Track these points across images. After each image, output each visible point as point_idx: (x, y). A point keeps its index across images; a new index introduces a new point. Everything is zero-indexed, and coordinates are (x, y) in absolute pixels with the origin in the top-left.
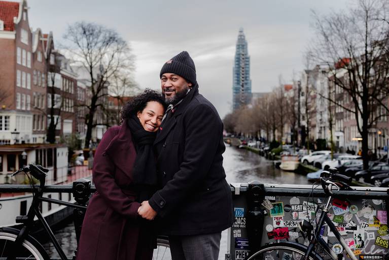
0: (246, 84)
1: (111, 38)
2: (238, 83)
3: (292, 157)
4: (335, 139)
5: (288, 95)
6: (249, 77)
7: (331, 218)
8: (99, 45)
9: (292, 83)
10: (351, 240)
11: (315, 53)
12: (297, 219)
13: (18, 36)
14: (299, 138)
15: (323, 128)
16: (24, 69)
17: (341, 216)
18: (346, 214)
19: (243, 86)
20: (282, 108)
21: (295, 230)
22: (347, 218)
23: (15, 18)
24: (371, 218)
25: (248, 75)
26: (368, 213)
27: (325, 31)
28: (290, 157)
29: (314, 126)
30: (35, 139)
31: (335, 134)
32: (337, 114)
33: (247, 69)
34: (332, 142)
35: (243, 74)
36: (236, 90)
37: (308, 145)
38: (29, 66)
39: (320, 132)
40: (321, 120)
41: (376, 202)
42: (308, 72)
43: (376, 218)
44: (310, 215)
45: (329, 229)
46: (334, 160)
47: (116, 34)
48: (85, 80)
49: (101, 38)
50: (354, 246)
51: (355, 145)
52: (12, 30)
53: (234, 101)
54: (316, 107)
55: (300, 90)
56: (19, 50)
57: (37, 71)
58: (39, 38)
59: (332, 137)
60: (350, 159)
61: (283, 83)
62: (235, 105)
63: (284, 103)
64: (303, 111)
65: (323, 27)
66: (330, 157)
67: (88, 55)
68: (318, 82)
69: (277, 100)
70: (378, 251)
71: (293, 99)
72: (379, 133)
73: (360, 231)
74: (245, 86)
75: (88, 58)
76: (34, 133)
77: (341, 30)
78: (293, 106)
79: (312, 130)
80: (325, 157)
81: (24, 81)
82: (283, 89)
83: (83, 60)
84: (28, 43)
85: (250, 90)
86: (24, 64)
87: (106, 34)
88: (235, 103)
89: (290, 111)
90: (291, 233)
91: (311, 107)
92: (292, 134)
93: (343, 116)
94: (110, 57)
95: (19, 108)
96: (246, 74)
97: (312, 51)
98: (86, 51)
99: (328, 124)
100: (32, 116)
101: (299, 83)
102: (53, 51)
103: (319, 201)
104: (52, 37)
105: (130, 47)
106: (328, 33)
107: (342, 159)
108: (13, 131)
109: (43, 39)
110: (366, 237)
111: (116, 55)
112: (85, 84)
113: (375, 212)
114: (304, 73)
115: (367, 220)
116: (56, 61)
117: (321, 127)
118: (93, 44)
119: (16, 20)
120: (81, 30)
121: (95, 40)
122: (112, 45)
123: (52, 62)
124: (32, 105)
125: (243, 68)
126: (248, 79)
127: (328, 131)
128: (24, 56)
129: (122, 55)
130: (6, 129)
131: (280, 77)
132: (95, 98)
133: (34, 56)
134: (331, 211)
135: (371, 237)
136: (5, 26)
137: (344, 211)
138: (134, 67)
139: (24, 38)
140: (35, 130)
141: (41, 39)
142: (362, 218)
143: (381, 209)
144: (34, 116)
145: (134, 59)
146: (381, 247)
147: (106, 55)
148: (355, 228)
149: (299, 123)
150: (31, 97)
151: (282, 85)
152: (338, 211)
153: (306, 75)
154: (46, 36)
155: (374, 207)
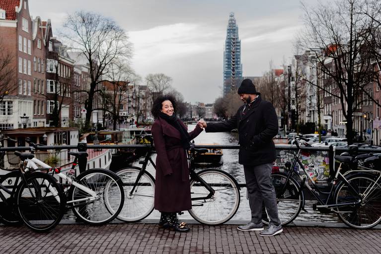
0: (237, 68)
1: (109, 26)
2: (229, 68)
3: (282, 140)
4: (323, 123)
5: (278, 79)
6: (240, 61)
7: (301, 161)
8: (98, 33)
9: (282, 68)
10: (311, 173)
11: (303, 43)
12: (284, 162)
13: (19, 25)
14: (290, 122)
15: (312, 112)
16: (25, 56)
17: (306, 161)
18: (309, 159)
19: (233, 70)
20: (272, 92)
21: (282, 168)
22: (309, 162)
23: (16, 7)
24: (322, 161)
25: (239, 60)
26: (320, 159)
27: (313, 22)
28: (280, 140)
29: (304, 110)
30: (35, 123)
31: (323, 118)
32: (325, 99)
33: (238, 53)
34: (319, 125)
35: (234, 58)
36: (227, 74)
37: (298, 128)
38: (30, 53)
39: (309, 116)
40: (310, 104)
41: (324, 153)
42: (297, 57)
43: (324, 161)
44: (290, 160)
45: (300, 166)
46: (322, 142)
47: (114, 22)
48: (81, 66)
49: (99, 26)
50: (313, 176)
51: (342, 129)
52: (14, 19)
53: (224, 86)
54: (306, 92)
55: (290, 75)
56: (20, 38)
57: (36, 57)
58: (38, 26)
59: (320, 120)
60: (336, 141)
61: (274, 68)
62: (226, 89)
63: (275, 88)
64: (293, 95)
65: (312, 18)
66: (318, 139)
67: (88, 43)
68: (308, 68)
69: (268, 84)
70: (325, 178)
71: (283, 84)
72: (365, 116)
73: (316, 168)
74: (236, 71)
75: (87, 45)
76: (35, 117)
77: (328, 21)
78: (284, 91)
79: (302, 113)
80: (313, 139)
81: (25, 67)
82: (274, 74)
83: (83, 47)
84: (29, 31)
85: (241, 74)
86: (25, 52)
87: (104, 23)
88: (225, 87)
89: (280, 95)
90: (280, 170)
91: (300, 92)
92: (283, 117)
93: (331, 100)
94: (109, 45)
95: (21, 93)
96: (238, 58)
97: (301, 40)
98: (85, 39)
99: (316, 108)
100: (33, 101)
101: (289, 68)
102: (51, 38)
103: (295, 153)
104: (50, 25)
105: (127, 35)
106: (316, 24)
107: (329, 141)
108: (22, 116)
109: (42, 27)
110: (319, 171)
111: (114, 42)
112: (81, 69)
113: (323, 158)
114: (295, 58)
115: (320, 162)
116: (54, 47)
117: (311, 111)
118: (92, 33)
119: (18, 10)
120: (80, 19)
121: (94, 28)
122: (110, 33)
123: (50, 49)
124: (33, 90)
125: (234, 52)
126: (239, 63)
127: (316, 115)
128: (25, 44)
129: (120, 42)
130: (9, 114)
131: (271, 63)
132: (93, 85)
133: (34, 43)
134: (301, 158)
135: (322, 171)
136: (6, 15)
137: (308, 158)
138: (131, 55)
139: (25, 27)
140: (35, 114)
141: (40, 27)
142: (317, 161)
143: (327, 157)
144: (35, 101)
145: (132, 47)
146: (326, 176)
147: (104, 43)
148: (313, 167)
149: (289, 107)
150: (32, 84)
151: (272, 70)
152: (305, 158)
153: (296, 60)
154: (44, 24)
155: (323, 156)
